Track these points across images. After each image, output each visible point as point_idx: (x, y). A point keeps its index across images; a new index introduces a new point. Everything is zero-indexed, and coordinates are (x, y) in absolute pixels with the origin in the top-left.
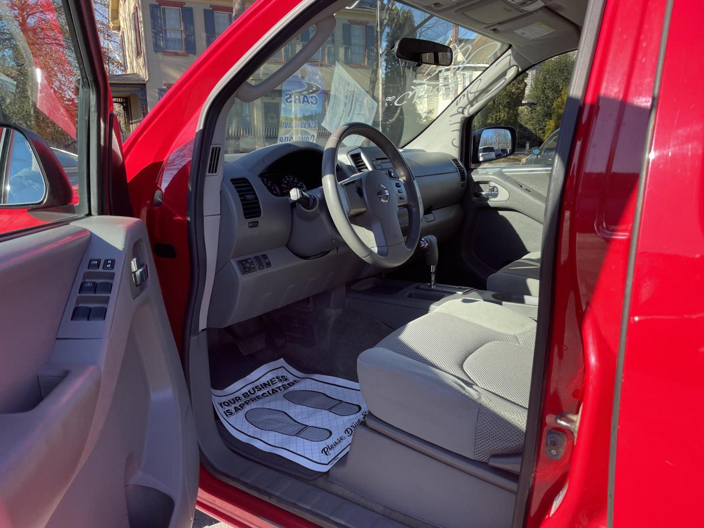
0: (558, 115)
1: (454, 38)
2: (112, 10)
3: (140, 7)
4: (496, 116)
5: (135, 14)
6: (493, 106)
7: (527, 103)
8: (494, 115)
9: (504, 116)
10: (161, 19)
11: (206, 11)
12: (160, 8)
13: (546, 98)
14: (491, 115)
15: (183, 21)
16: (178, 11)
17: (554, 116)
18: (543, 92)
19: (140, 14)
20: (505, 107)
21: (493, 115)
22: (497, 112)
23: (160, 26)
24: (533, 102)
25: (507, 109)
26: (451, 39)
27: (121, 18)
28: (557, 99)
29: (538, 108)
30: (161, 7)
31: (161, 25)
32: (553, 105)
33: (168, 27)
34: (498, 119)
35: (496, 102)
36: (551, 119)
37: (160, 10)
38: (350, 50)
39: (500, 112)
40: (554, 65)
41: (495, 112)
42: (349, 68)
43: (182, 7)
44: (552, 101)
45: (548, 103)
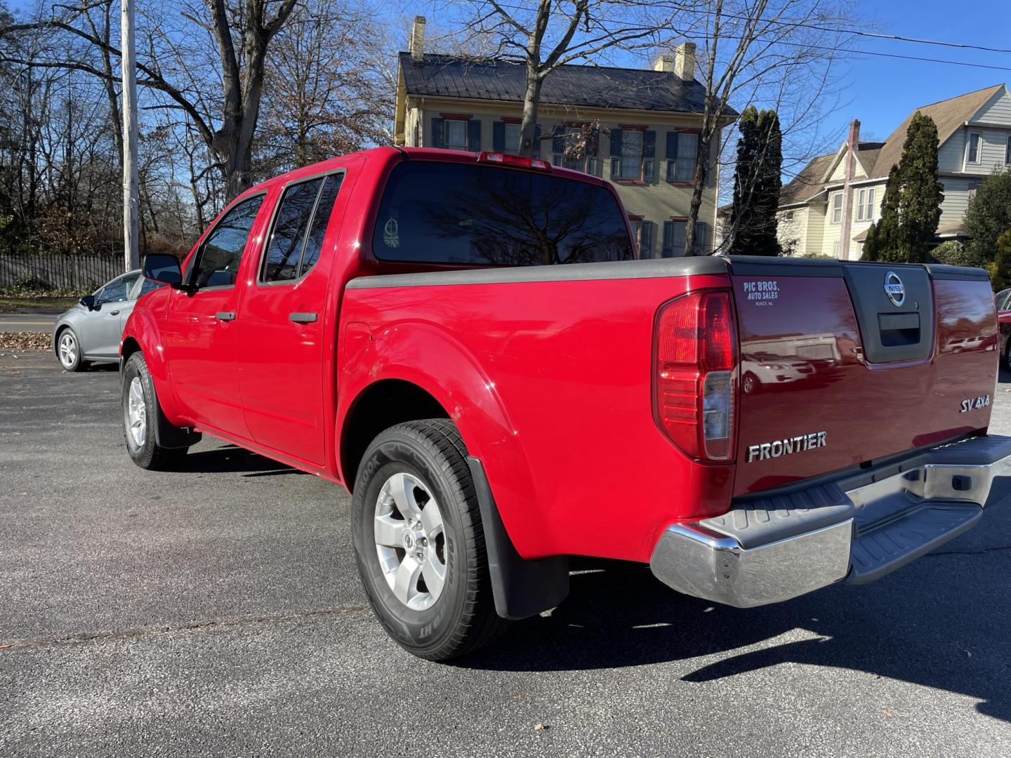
0: (1003, 256)
1: (852, 144)
2: (397, 122)
3: (422, 122)
4: (891, 254)
5: (417, 129)
6: (887, 240)
7: (957, 236)
8: (888, 253)
9: (904, 254)
10: (443, 134)
11: (496, 124)
12: (443, 122)
13: (987, 230)
14: (882, 252)
15: (468, 137)
16: (464, 125)
17: (998, 257)
18: (982, 222)
19: (421, 129)
20: (904, 241)
21: (886, 252)
22: (892, 248)
23: (441, 142)
24: (966, 235)
25: (908, 245)
26: (848, 144)
27: (406, 132)
28: (1004, 232)
29: (974, 245)
30: (446, 120)
31: (443, 141)
32: (996, 241)
33: (450, 143)
34: (893, 259)
35: (891, 235)
36: (993, 261)
37: (443, 125)
38: (675, 165)
39: (897, 248)
40: (1001, 183)
41: (889, 248)
42: (672, 187)
43: (469, 121)
44: (995, 236)
45: (990, 238)
